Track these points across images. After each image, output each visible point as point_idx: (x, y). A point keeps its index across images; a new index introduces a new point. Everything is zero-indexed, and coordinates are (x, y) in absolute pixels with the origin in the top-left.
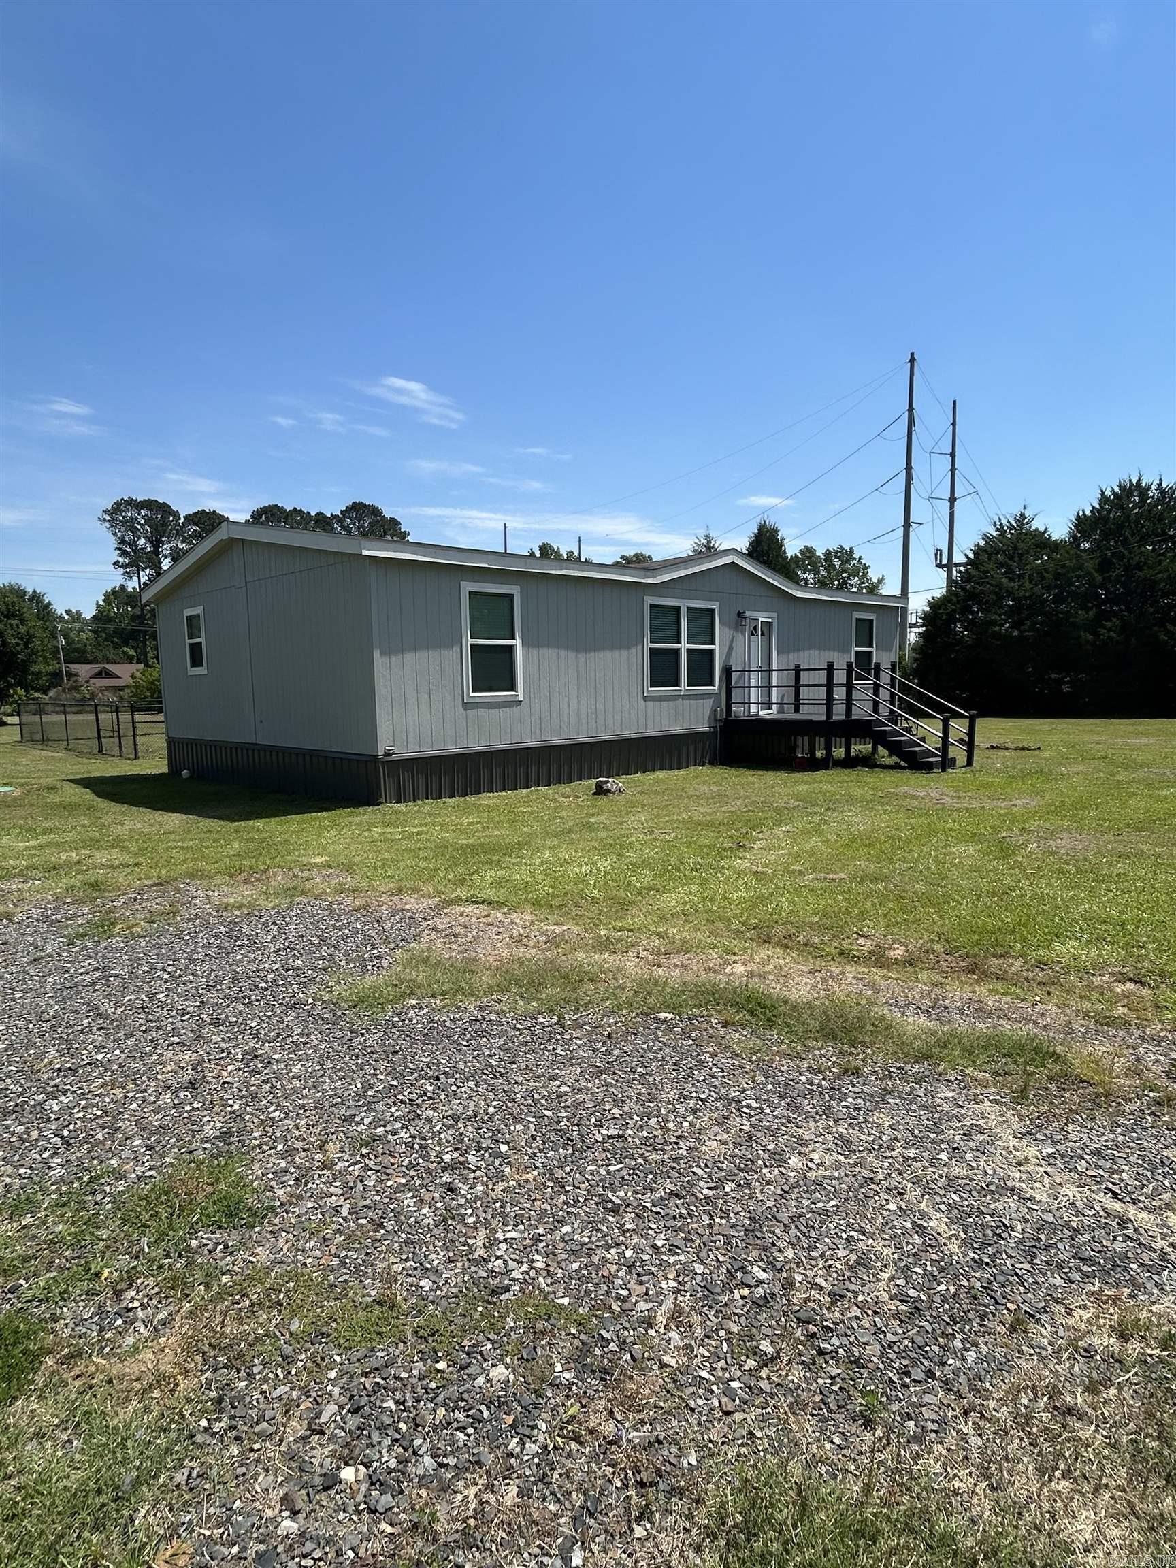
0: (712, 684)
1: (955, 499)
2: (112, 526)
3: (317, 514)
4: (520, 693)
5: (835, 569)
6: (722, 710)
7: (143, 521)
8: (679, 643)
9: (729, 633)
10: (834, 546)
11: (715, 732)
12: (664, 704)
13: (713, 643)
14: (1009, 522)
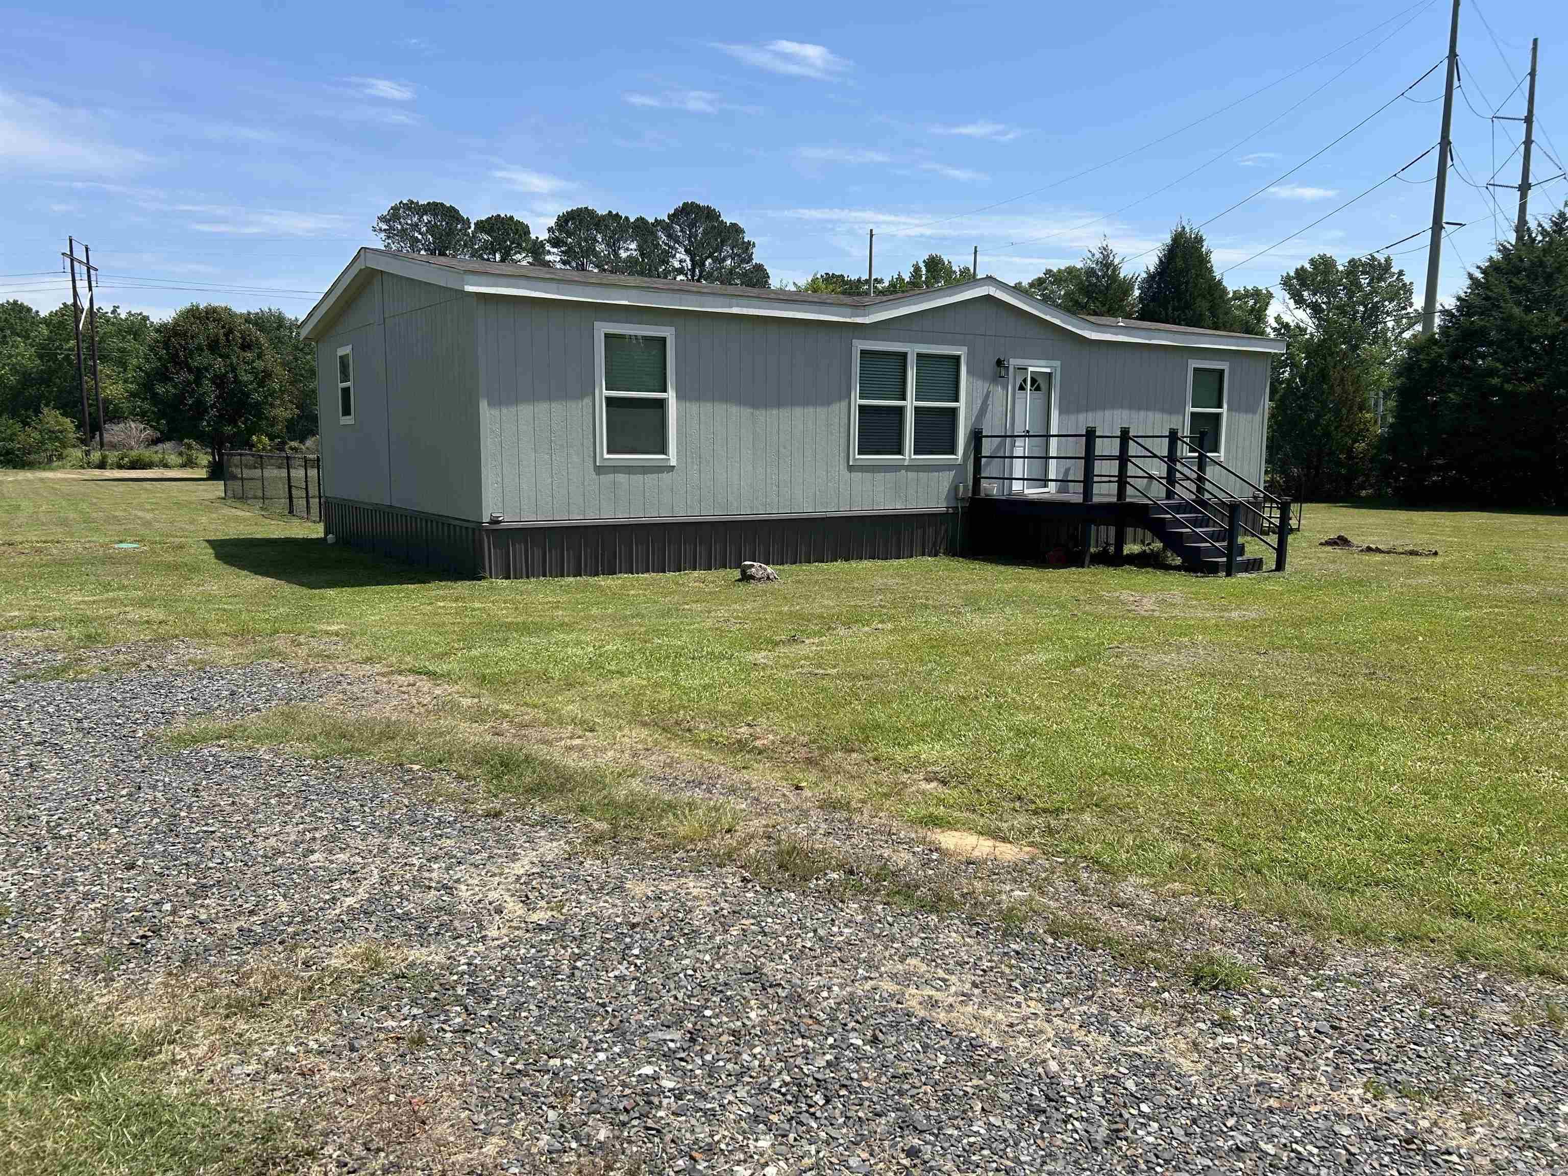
0: (953, 451)
1: (1529, 186)
2: (389, 237)
3: (637, 220)
4: (672, 457)
5: (1360, 287)
6: (966, 487)
7: (424, 229)
8: (904, 398)
9: (982, 386)
10: (1362, 254)
11: (955, 514)
12: (879, 476)
13: (957, 400)
14: (1540, 225)
